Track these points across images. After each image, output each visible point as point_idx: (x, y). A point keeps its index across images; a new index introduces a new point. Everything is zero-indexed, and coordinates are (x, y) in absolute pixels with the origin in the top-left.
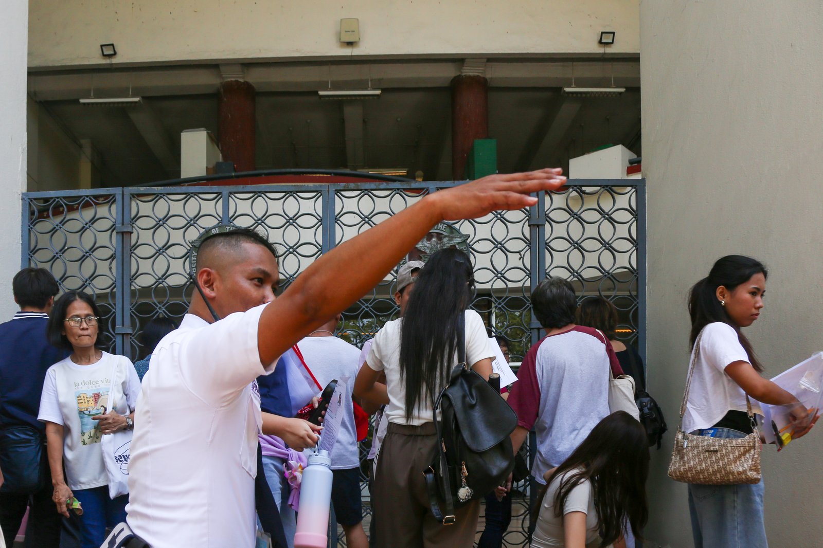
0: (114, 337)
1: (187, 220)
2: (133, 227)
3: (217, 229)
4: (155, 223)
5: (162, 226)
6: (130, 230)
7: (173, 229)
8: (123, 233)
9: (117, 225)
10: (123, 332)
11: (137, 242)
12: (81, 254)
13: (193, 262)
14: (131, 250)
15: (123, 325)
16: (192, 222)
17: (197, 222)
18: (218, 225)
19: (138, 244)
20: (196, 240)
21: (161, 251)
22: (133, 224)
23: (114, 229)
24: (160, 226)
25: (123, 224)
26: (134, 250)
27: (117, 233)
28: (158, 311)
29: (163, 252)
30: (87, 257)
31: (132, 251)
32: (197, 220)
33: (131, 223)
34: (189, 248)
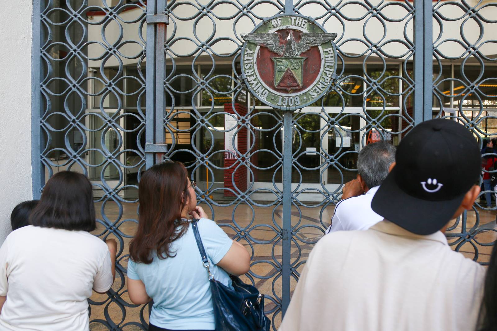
0: (143, 155)
1: (239, 9)
2: (169, 17)
3: (278, 19)
4: (197, 12)
5: (206, 15)
6: (165, 20)
7: (221, 19)
8: (155, 24)
9: (148, 15)
10: (155, 151)
11: (174, 36)
12: (104, 51)
13: (245, 62)
14: (165, 46)
15: (155, 142)
16: (245, 10)
17: (252, 11)
18: (279, 15)
19: (175, 38)
20: (251, 34)
21: (204, 47)
22: (169, 12)
23: (145, 20)
24: (203, 15)
25: (156, 13)
26: (170, 46)
27: (148, 24)
28: (199, 124)
29: (207, 48)
30: (111, 54)
31: (168, 47)
32: (251, 9)
33: (167, 12)
34: (241, 44)
